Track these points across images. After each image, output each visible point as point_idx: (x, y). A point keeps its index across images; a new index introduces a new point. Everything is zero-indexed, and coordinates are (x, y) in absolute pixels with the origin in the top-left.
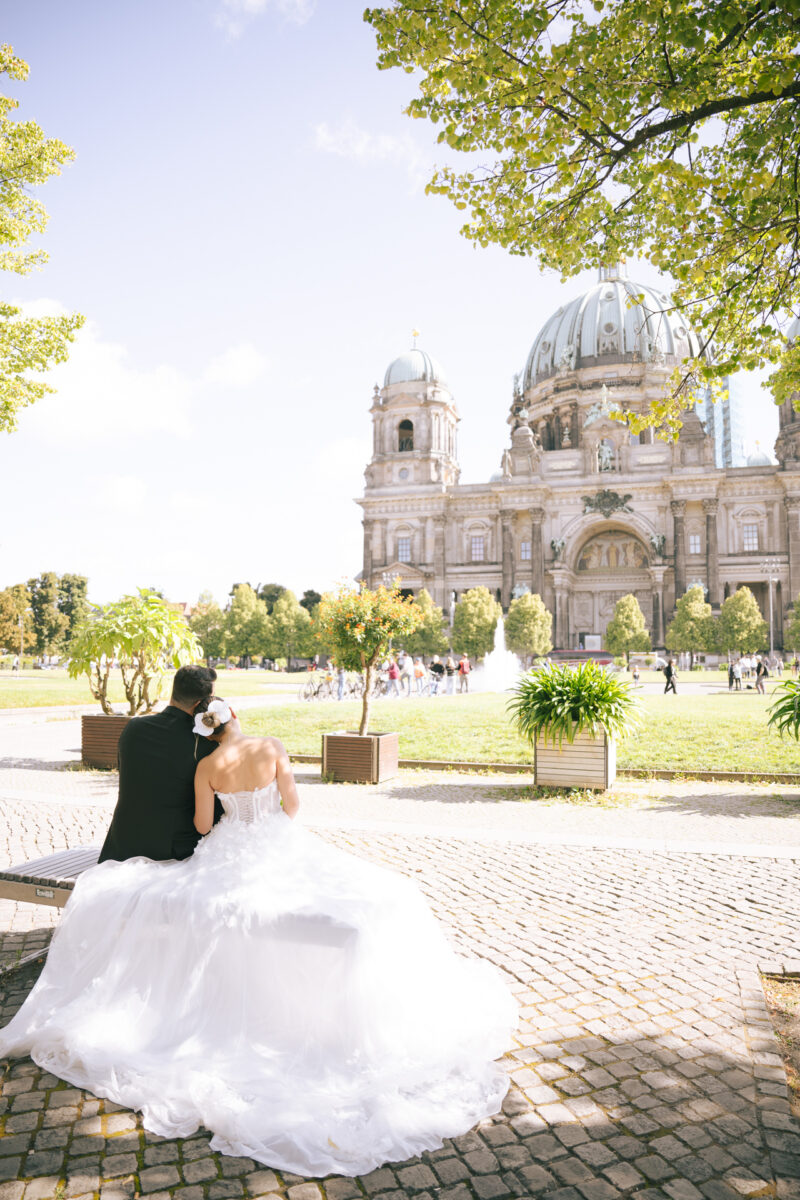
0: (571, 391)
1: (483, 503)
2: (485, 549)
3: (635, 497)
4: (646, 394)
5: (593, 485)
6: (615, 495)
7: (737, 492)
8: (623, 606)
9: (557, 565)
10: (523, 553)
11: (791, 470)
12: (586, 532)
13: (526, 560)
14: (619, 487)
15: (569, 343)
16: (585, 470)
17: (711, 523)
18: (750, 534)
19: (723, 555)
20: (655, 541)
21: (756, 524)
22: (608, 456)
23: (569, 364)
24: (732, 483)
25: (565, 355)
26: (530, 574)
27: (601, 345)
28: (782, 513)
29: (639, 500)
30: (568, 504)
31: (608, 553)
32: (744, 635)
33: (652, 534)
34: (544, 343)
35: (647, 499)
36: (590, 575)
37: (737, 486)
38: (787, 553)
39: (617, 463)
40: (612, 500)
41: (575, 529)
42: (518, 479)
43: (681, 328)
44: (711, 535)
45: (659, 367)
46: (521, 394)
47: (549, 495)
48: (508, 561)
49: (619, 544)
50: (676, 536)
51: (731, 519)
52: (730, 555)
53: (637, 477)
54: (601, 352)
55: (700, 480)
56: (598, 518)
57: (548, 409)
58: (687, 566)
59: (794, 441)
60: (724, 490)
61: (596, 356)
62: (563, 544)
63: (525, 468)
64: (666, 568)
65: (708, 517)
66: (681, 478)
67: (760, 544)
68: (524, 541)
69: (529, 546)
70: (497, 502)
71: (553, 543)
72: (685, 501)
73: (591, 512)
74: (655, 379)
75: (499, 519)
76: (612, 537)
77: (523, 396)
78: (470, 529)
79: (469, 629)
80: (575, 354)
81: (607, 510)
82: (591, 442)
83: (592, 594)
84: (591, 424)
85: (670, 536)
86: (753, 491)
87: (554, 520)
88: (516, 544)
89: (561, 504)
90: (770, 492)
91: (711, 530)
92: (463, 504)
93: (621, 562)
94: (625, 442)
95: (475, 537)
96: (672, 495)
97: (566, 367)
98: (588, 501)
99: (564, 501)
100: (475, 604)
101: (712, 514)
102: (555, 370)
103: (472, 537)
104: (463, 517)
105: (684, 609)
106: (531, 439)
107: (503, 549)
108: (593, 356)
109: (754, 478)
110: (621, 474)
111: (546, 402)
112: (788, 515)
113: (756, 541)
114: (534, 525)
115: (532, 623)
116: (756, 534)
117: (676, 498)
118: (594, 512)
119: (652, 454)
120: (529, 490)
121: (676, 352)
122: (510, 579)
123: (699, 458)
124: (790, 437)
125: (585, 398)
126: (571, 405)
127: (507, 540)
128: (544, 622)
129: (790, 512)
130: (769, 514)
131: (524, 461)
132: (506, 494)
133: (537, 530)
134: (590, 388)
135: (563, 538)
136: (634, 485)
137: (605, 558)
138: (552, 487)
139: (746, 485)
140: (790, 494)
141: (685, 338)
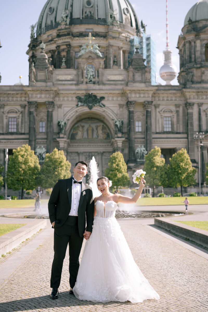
0: (67, 37)
1: (17, 97)
2: (17, 125)
3: (106, 99)
4: (109, 43)
5: (82, 90)
6: (95, 96)
7: (161, 99)
8: (115, 158)
9: (61, 135)
10: (41, 129)
11: (189, 88)
12: (76, 118)
13: (42, 133)
14: (98, 92)
15: (66, 9)
16: (78, 81)
17: (149, 114)
18: (167, 122)
19: (153, 133)
20: (117, 123)
21: (171, 117)
22: (91, 74)
23: (66, 21)
24: (159, 94)
25: (64, 16)
26: (45, 140)
27: (84, 13)
28: (184, 111)
29: (108, 100)
30: (68, 100)
31: (87, 130)
32: (185, 175)
33: (116, 120)
34: (50, 8)
35: (113, 100)
36: (77, 143)
37: (161, 95)
38: (187, 133)
39: (97, 79)
40: (93, 100)
41: (72, 115)
42: (39, 84)
43: (127, 9)
44: (149, 121)
45: (116, 28)
46: (35, 37)
47: (57, 94)
48: (32, 132)
49: (94, 126)
50: (129, 121)
51: (158, 114)
52: (157, 133)
53: (107, 87)
54: (84, 17)
55: (143, 90)
56: (85, 109)
57: (53, 47)
58: (135, 138)
59: (191, 73)
60: (155, 97)
61: (81, 18)
62: (65, 123)
63: (43, 78)
64: (124, 139)
65: (147, 112)
66: (134, 89)
67: (172, 127)
68: (41, 121)
69: (44, 124)
70: (25, 97)
71: (59, 122)
72: (135, 101)
73: (81, 106)
74: (114, 35)
75: (27, 108)
76: (90, 122)
77: (37, 38)
78: (8, 113)
79: (19, 172)
80: (69, 16)
81: (90, 105)
82: (82, 66)
83: (78, 154)
84: (82, 55)
85: (126, 121)
86: (169, 99)
87: (59, 110)
88: (36, 123)
89: (63, 100)
90: (178, 100)
91: (149, 119)
92: (4, 97)
93: (95, 136)
94: (101, 66)
95: (12, 118)
96: (128, 98)
97: (64, 23)
98: (79, 99)
99: (66, 99)
100: (22, 156)
101: (149, 110)
102: (57, 24)
103: (9, 118)
104: (4, 105)
105: (150, 160)
106: (47, 61)
107: (30, 125)
108: (79, 18)
109: (171, 92)
110: (99, 85)
111: (52, 42)
112: (188, 113)
113: (170, 126)
114: (48, 111)
115: (60, 169)
116: (170, 122)
117: (130, 100)
118: (83, 106)
119: (116, 75)
120: (46, 91)
121: (124, 22)
122: (33, 143)
123: (142, 79)
124: (189, 70)
125: (75, 42)
126: (67, 45)
127: (32, 119)
128: (66, 168)
129: (189, 111)
130: (177, 112)
131: (43, 74)
132: (32, 92)
133: (50, 115)
134: (78, 37)
135: (65, 120)
136: (106, 92)
137: (85, 133)
138: (59, 90)
139: (166, 95)
140: (189, 101)
141: (129, 15)
